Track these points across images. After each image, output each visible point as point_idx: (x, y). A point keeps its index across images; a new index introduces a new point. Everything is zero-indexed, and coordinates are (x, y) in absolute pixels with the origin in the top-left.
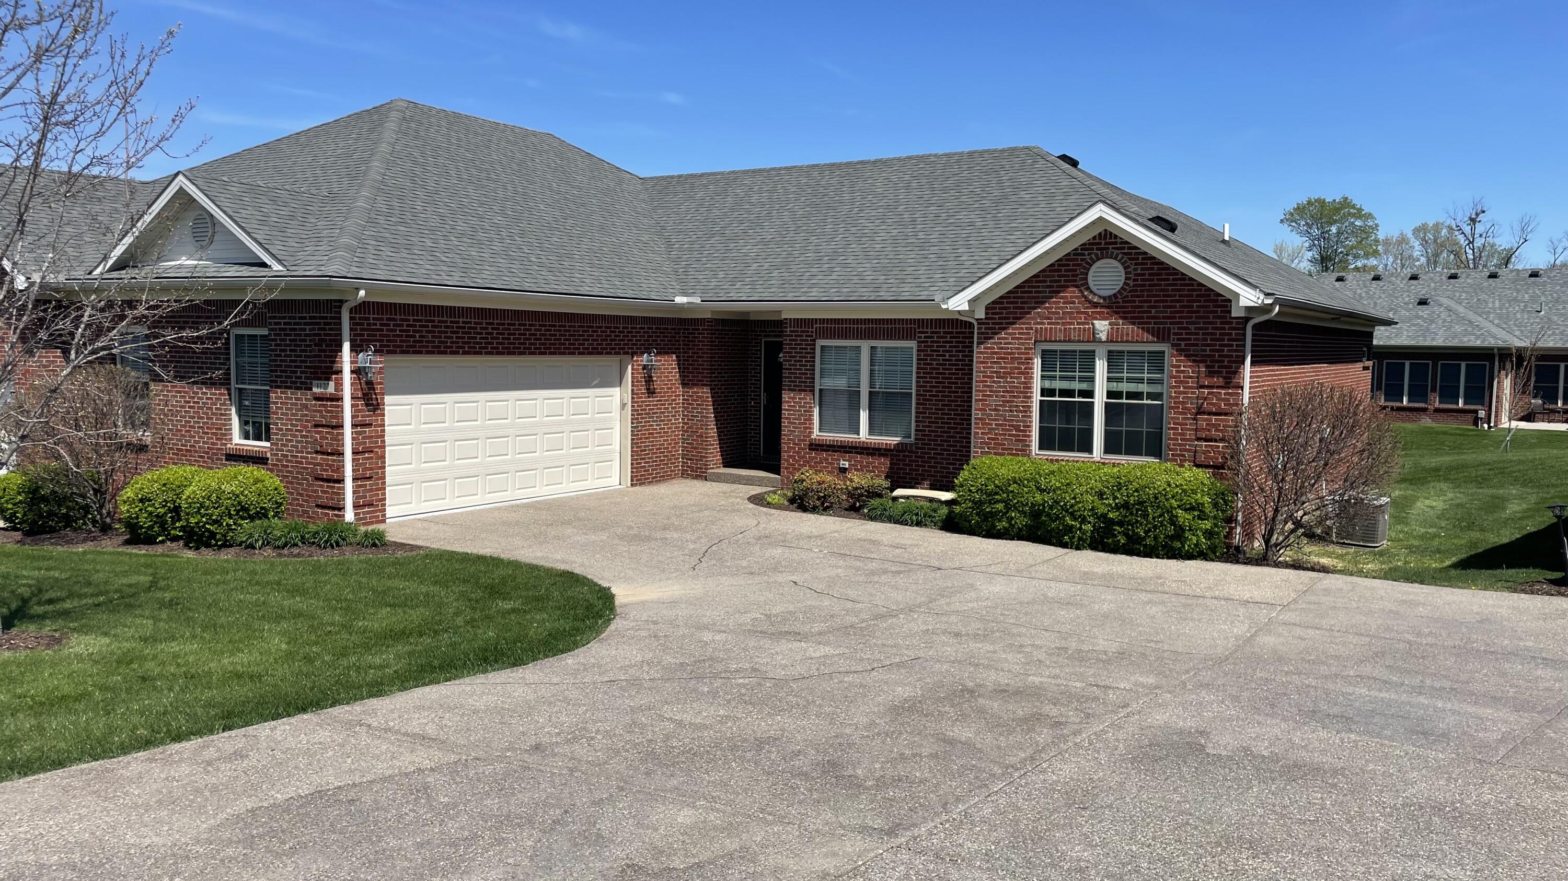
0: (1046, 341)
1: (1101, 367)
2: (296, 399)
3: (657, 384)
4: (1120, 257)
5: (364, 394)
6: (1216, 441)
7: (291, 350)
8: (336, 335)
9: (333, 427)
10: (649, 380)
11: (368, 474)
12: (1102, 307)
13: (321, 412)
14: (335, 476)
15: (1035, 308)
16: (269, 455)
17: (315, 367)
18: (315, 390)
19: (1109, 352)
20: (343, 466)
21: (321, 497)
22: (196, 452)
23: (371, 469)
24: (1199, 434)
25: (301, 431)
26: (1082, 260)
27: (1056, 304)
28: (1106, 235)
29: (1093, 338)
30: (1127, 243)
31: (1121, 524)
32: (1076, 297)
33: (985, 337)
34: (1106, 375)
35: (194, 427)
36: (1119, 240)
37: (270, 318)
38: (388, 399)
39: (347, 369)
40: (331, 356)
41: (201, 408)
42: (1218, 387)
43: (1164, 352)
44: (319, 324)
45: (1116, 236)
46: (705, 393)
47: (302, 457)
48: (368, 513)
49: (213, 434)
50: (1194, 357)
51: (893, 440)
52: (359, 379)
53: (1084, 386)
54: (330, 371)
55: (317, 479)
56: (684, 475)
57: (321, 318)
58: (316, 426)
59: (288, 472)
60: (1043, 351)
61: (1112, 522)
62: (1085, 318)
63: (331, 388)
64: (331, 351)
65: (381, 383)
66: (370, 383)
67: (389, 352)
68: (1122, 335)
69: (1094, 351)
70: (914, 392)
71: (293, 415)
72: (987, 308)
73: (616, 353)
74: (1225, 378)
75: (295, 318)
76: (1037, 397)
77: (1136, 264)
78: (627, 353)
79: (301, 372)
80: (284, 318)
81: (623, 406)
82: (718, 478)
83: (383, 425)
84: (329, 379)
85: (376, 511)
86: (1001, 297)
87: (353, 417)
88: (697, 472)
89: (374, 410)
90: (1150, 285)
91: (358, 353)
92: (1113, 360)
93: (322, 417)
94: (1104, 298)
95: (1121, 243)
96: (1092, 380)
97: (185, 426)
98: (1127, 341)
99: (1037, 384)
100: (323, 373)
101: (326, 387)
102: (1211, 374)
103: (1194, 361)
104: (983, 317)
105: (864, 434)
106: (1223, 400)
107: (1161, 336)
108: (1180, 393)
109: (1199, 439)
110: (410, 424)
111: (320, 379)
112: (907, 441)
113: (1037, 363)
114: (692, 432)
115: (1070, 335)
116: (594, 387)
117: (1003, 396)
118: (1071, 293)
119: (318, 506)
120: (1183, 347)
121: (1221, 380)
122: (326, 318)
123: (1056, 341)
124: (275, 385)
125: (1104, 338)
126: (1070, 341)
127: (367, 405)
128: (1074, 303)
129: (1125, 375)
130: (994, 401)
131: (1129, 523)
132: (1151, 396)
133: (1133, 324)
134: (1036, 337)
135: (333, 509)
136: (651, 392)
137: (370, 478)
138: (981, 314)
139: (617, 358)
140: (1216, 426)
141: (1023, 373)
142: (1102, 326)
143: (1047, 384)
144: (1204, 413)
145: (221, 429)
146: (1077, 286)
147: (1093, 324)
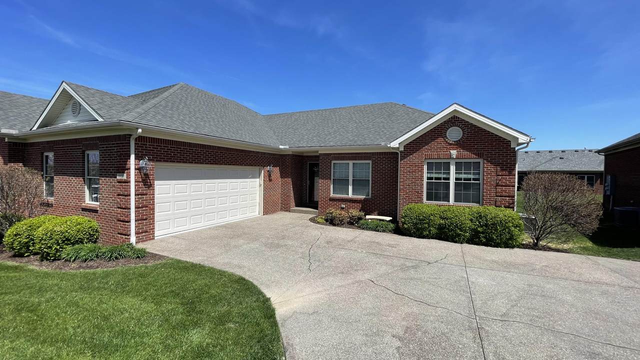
0: (429, 159)
1: (453, 168)
2: (111, 182)
3: (273, 177)
4: (461, 126)
5: (143, 180)
6: (505, 197)
7: (108, 160)
8: (128, 151)
9: (126, 196)
10: (270, 176)
11: (145, 217)
12: (454, 145)
13: (120, 188)
14: (126, 219)
15: (425, 146)
16: (98, 209)
17: (118, 167)
18: (118, 177)
19: (456, 162)
20: (130, 215)
21: (120, 229)
22: (70, 207)
23: (147, 215)
24: (497, 194)
25: (112, 198)
26: (445, 127)
27: (434, 144)
28: (454, 117)
29: (450, 157)
30: (463, 120)
31: (483, 233)
32: (442, 142)
33: (403, 158)
34: (455, 172)
35: (69, 196)
36: (460, 119)
37: (100, 145)
38: (156, 182)
39: (133, 167)
40: (125, 162)
41: (72, 187)
42: (505, 176)
43: (480, 162)
44: (119, 146)
45: (459, 118)
46: (289, 180)
47: (112, 210)
48: (144, 236)
49: (77, 199)
50: (496, 164)
51: (363, 197)
52: (140, 173)
53: (445, 176)
54: (124, 169)
55: (118, 220)
56: (281, 210)
57: (121, 143)
58: (118, 195)
59: (107, 217)
60: (428, 163)
61: (479, 232)
62: (446, 150)
63: (125, 177)
64: (125, 159)
65: (153, 175)
66: (147, 175)
67: (157, 161)
68: (462, 156)
69: (449, 163)
70: (370, 179)
71: (109, 190)
72: (404, 147)
73: (258, 166)
74: (509, 172)
75: (110, 144)
76: (425, 181)
77: (468, 128)
78: (262, 166)
79: (113, 170)
80: (106, 144)
81: (260, 185)
82: (294, 211)
83: (154, 194)
84: (124, 173)
85: (149, 235)
86: (410, 142)
87: (136, 191)
88: (286, 209)
89: (149, 187)
90: (474, 136)
91: (140, 160)
92: (458, 166)
93: (121, 191)
94: (455, 142)
95: (461, 120)
96: (449, 173)
97: (66, 195)
98: (465, 158)
99: (425, 175)
100: (122, 170)
101: (123, 176)
102: (502, 170)
103: (494, 165)
104: (403, 150)
105: (350, 195)
106: (508, 180)
107: (480, 155)
108: (489, 178)
109: (497, 196)
110: (169, 194)
111: (120, 173)
112: (367, 197)
113: (425, 167)
114: (285, 196)
115: (440, 156)
116: (250, 178)
117: (411, 180)
118: (440, 140)
119: (118, 233)
120: (489, 160)
121: (507, 172)
122: (123, 143)
123: (434, 159)
124: (101, 176)
125: (455, 157)
126: (440, 159)
127: (144, 185)
128: (441, 144)
129: (463, 171)
130: (408, 182)
131: (487, 233)
132: (474, 179)
133: (468, 151)
134: (425, 157)
135: (125, 235)
136: (270, 180)
137: (146, 219)
138: (402, 149)
139: (258, 167)
140: (505, 191)
141: (420, 171)
142: (454, 153)
143: (429, 176)
144: (499, 186)
145: (80, 197)
146: (443, 137)
147: (450, 152)
